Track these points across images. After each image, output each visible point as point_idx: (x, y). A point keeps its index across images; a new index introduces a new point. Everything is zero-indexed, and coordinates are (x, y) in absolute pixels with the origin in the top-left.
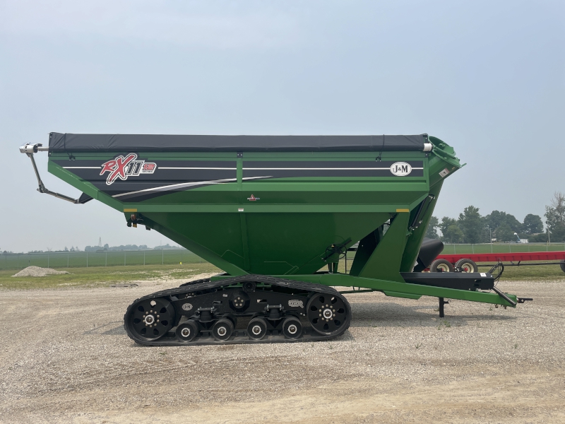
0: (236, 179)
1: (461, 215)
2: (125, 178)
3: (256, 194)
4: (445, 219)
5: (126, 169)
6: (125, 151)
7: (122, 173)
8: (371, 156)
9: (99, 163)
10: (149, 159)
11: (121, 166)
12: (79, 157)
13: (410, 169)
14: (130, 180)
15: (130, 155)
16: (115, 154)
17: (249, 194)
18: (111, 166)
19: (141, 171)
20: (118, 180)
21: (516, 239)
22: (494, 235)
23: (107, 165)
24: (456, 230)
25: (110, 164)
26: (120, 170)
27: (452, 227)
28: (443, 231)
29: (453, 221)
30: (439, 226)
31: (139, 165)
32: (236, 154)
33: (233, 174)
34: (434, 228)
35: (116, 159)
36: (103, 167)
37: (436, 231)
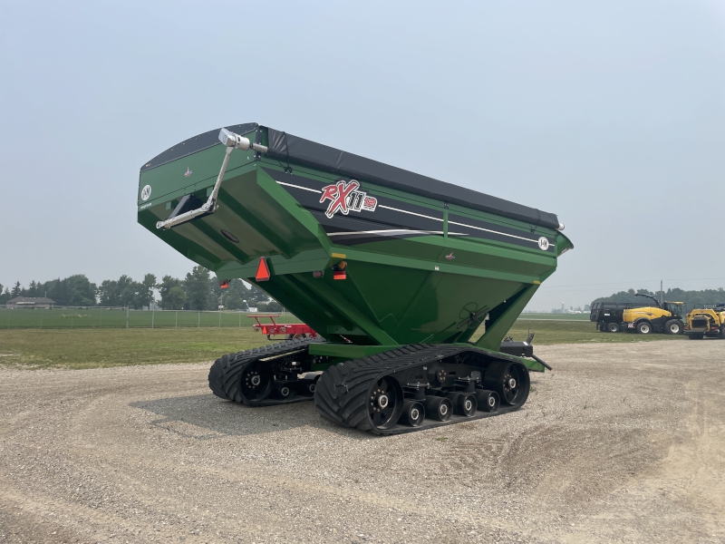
0: (442, 233)
1: (189, 275)
2: (346, 212)
3: (456, 251)
4: (166, 279)
5: (348, 200)
6: (348, 176)
7: (343, 205)
8: (527, 227)
9: (319, 186)
10: (371, 192)
11: (343, 195)
12: (298, 171)
13: (548, 244)
14: (352, 215)
15: (353, 182)
16: (336, 177)
17: (449, 250)
18: (332, 192)
19: (362, 207)
20: (339, 214)
21: (244, 307)
22: (221, 302)
23: (328, 189)
24: (179, 294)
25: (331, 190)
26: (342, 200)
27: (174, 289)
28: (163, 294)
29: (177, 281)
30: (158, 287)
31: (361, 197)
32: (442, 204)
33: (439, 226)
34: (150, 289)
35: (338, 185)
36: (323, 192)
37: (152, 293)
